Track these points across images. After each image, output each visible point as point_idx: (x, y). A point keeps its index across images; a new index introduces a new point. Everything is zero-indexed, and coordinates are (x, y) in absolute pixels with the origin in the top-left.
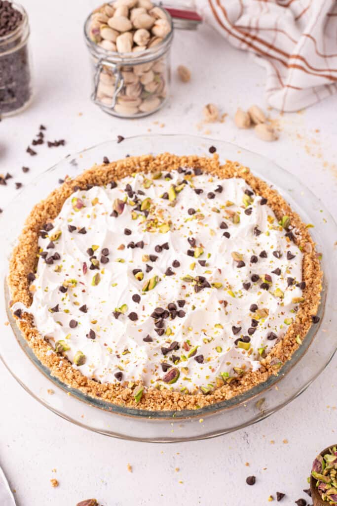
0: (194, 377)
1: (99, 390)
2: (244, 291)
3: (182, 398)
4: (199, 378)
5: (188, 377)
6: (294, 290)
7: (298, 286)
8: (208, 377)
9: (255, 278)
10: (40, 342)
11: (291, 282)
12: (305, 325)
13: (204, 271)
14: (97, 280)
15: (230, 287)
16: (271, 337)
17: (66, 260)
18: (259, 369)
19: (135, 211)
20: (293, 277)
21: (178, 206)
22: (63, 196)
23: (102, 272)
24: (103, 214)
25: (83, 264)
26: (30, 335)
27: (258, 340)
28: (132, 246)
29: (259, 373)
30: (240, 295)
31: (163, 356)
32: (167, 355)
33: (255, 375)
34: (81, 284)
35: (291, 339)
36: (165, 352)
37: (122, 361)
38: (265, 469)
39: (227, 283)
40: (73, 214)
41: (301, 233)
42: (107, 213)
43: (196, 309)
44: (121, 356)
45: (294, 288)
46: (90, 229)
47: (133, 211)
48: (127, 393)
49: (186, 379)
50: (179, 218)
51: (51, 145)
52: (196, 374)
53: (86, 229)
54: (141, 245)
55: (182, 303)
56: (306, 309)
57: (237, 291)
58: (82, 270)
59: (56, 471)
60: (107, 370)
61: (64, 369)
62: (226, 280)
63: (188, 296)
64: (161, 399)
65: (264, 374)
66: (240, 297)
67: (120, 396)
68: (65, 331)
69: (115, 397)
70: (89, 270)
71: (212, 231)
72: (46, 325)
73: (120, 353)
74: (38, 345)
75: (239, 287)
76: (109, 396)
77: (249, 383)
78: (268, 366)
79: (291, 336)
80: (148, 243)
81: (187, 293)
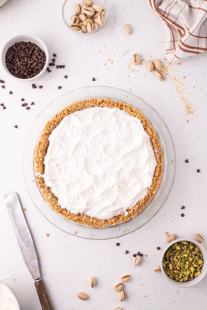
1: (66, 215)
3: (96, 223)
10: (46, 191)
12: (149, 198)
22: (60, 118)
26: (42, 187)
29: (127, 217)
33: (125, 217)
41: (158, 154)
51: (58, 67)
56: (152, 191)
61: (54, 205)
64: (89, 222)
65: (129, 217)
67: (74, 219)
68: (56, 186)
69: (72, 219)
72: (49, 183)
74: (45, 192)
76: (70, 218)
77: (122, 220)
78: (131, 215)
79: (143, 203)
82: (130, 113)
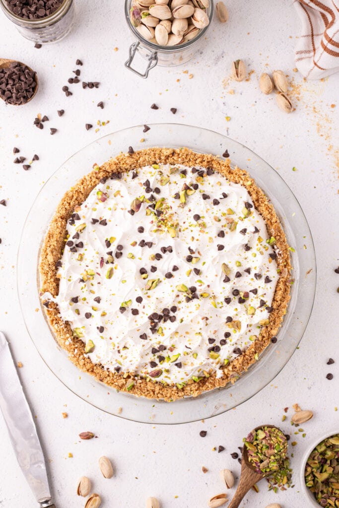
0: (172, 376)
1: (102, 376)
2: (225, 304)
3: (161, 392)
4: (176, 378)
5: (169, 376)
6: (263, 311)
7: (267, 308)
8: (182, 379)
9: (236, 292)
10: (61, 330)
11: (263, 303)
12: (265, 343)
13: (196, 280)
14: (110, 274)
15: (214, 297)
16: (237, 351)
17: (87, 249)
18: (222, 377)
19: (150, 208)
20: (265, 301)
21: (186, 208)
23: (116, 268)
24: (122, 209)
25: (101, 259)
26: (55, 322)
27: (226, 352)
28: (143, 244)
29: (221, 380)
30: (221, 306)
31: (153, 355)
32: (156, 354)
33: (217, 381)
34: (98, 275)
35: (251, 355)
36: (154, 351)
37: (122, 356)
38: (215, 427)
39: (213, 293)
40: (97, 203)
41: (282, 256)
42: (126, 209)
43: (183, 322)
44: (121, 351)
45: (264, 310)
46: (110, 221)
47: (148, 208)
48: (122, 383)
49: (166, 377)
50: (186, 220)
51: (85, 85)
52: (174, 374)
53: (107, 222)
54: (150, 245)
55: (174, 309)
56: (269, 329)
57: (220, 302)
58: (99, 264)
59: (66, 406)
60: (110, 362)
61: (78, 356)
62: (212, 291)
63: (180, 302)
64: (146, 391)
65: (224, 381)
66: (221, 307)
67: (116, 384)
68: (81, 320)
69: (113, 384)
70: (105, 264)
71: (210, 238)
72: (67, 313)
73: (121, 348)
75: (221, 299)
76: (109, 382)
77: (212, 385)
78: (229, 376)
79: (251, 353)
80: (156, 243)
81: (180, 300)
82: (226, 176)
